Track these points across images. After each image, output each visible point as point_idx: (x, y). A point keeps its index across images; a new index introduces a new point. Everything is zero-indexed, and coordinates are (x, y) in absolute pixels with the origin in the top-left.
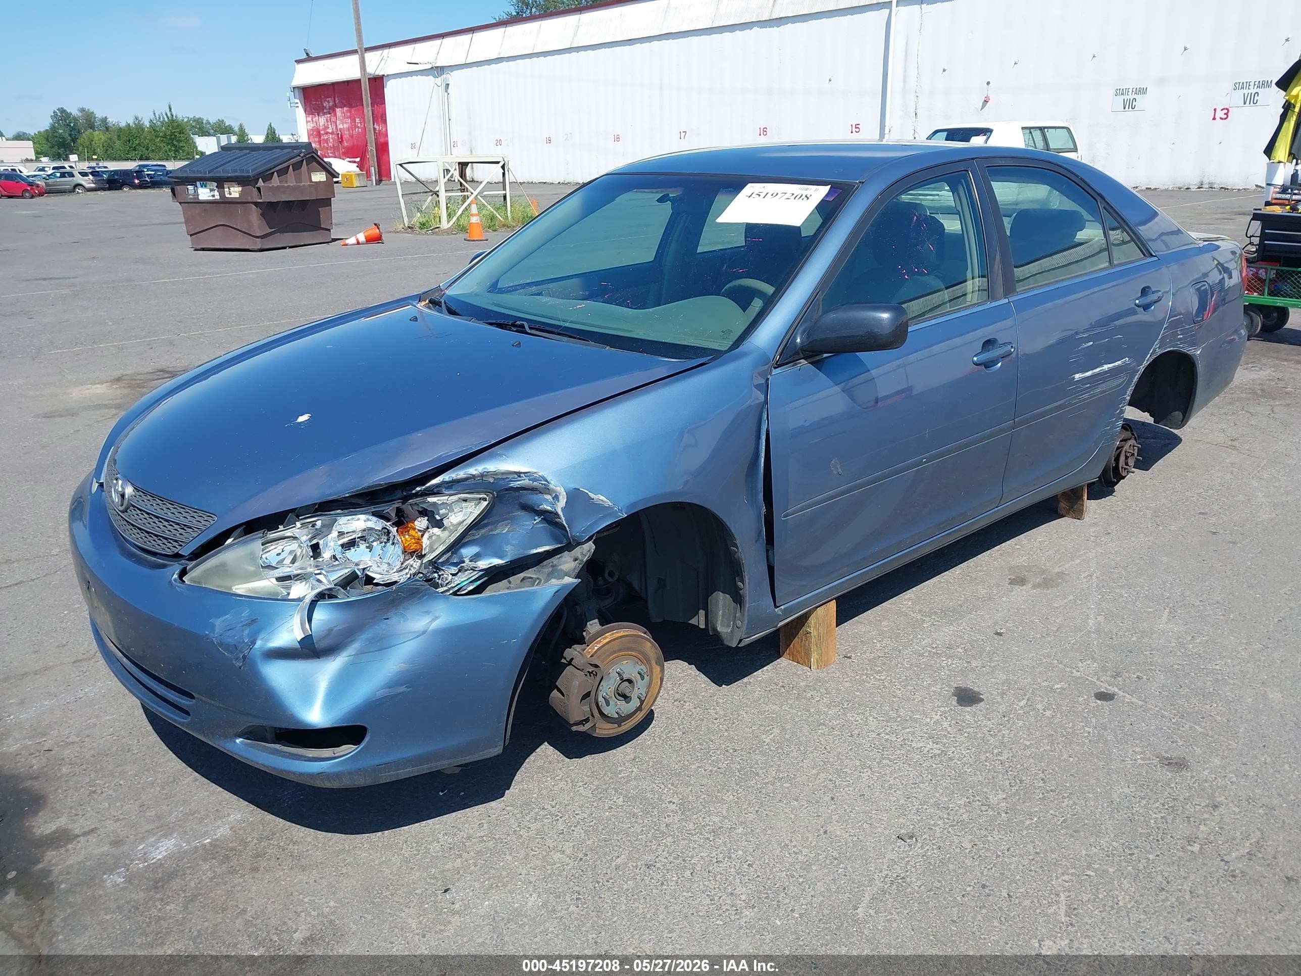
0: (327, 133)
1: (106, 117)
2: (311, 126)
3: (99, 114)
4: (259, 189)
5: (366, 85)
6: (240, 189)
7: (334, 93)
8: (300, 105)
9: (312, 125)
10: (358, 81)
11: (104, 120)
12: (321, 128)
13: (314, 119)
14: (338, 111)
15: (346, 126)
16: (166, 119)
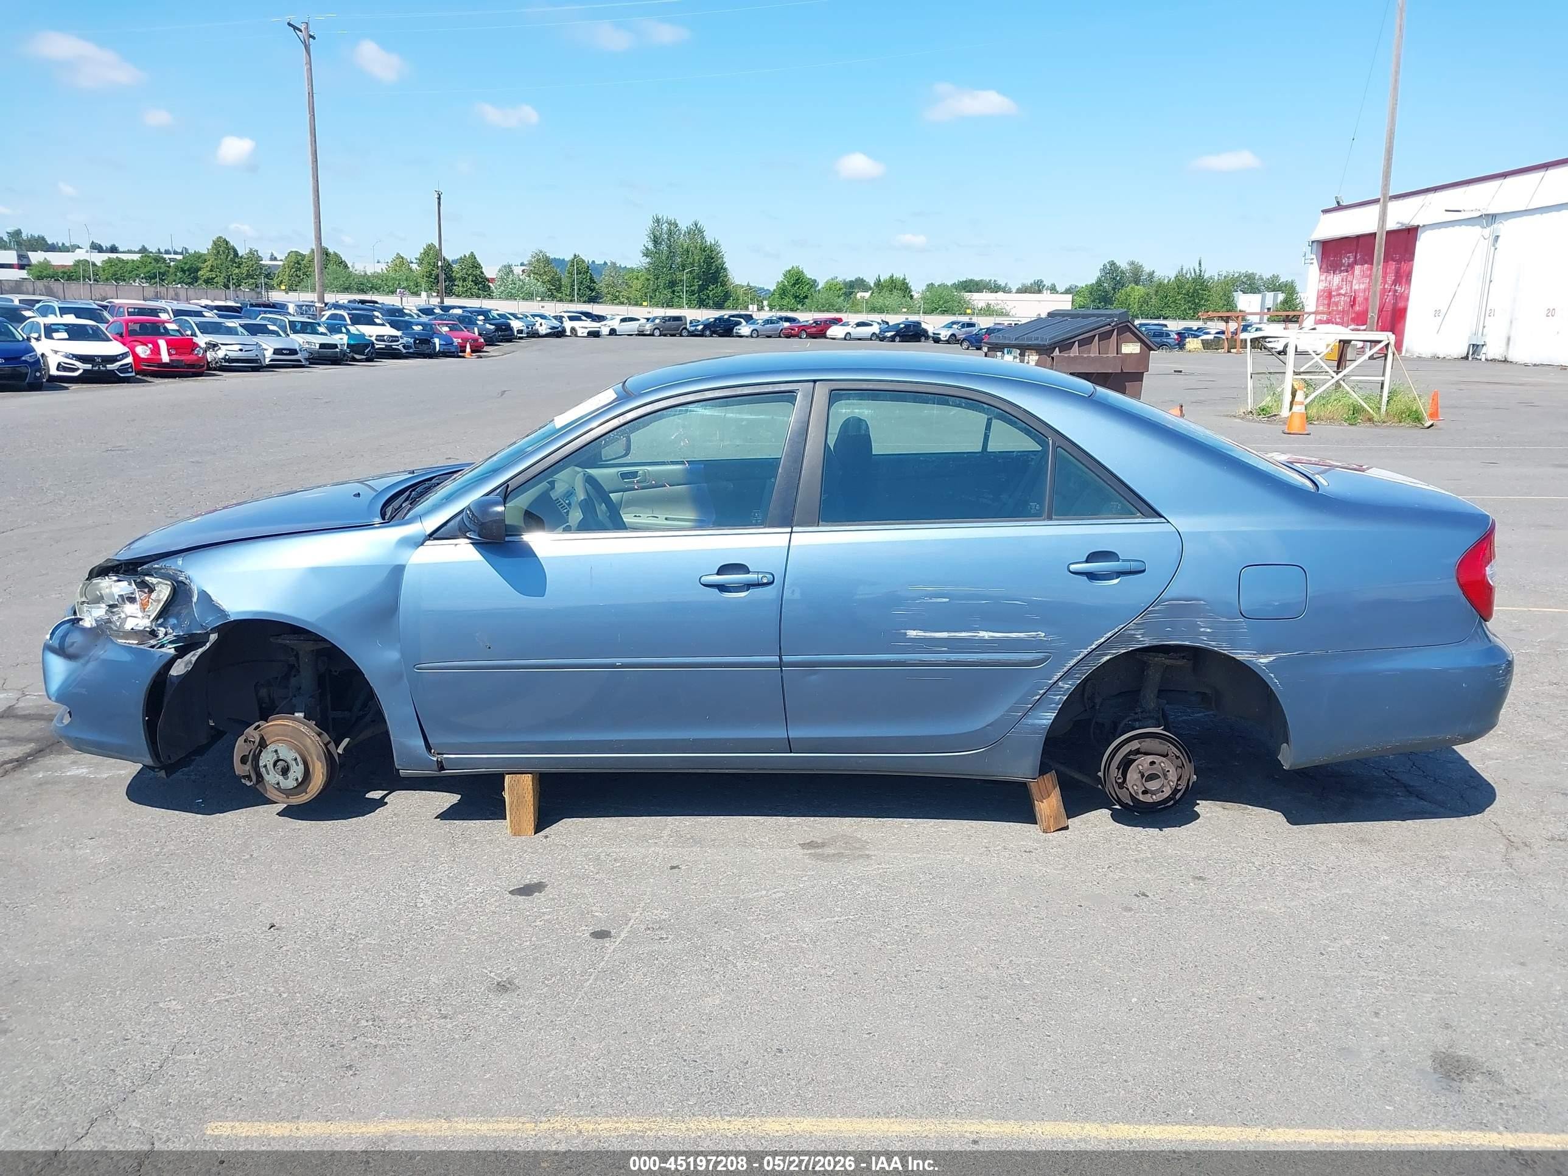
0: (1339, 295)
1: (1154, 272)
2: (1322, 286)
3: (1147, 269)
4: (1053, 358)
5: (1381, 238)
6: (1037, 357)
7: (1357, 245)
8: (1315, 261)
9: (1324, 285)
10: (1373, 235)
11: (1151, 275)
12: (1334, 288)
13: (1328, 278)
14: (1358, 268)
15: (1362, 286)
16: (1193, 275)
